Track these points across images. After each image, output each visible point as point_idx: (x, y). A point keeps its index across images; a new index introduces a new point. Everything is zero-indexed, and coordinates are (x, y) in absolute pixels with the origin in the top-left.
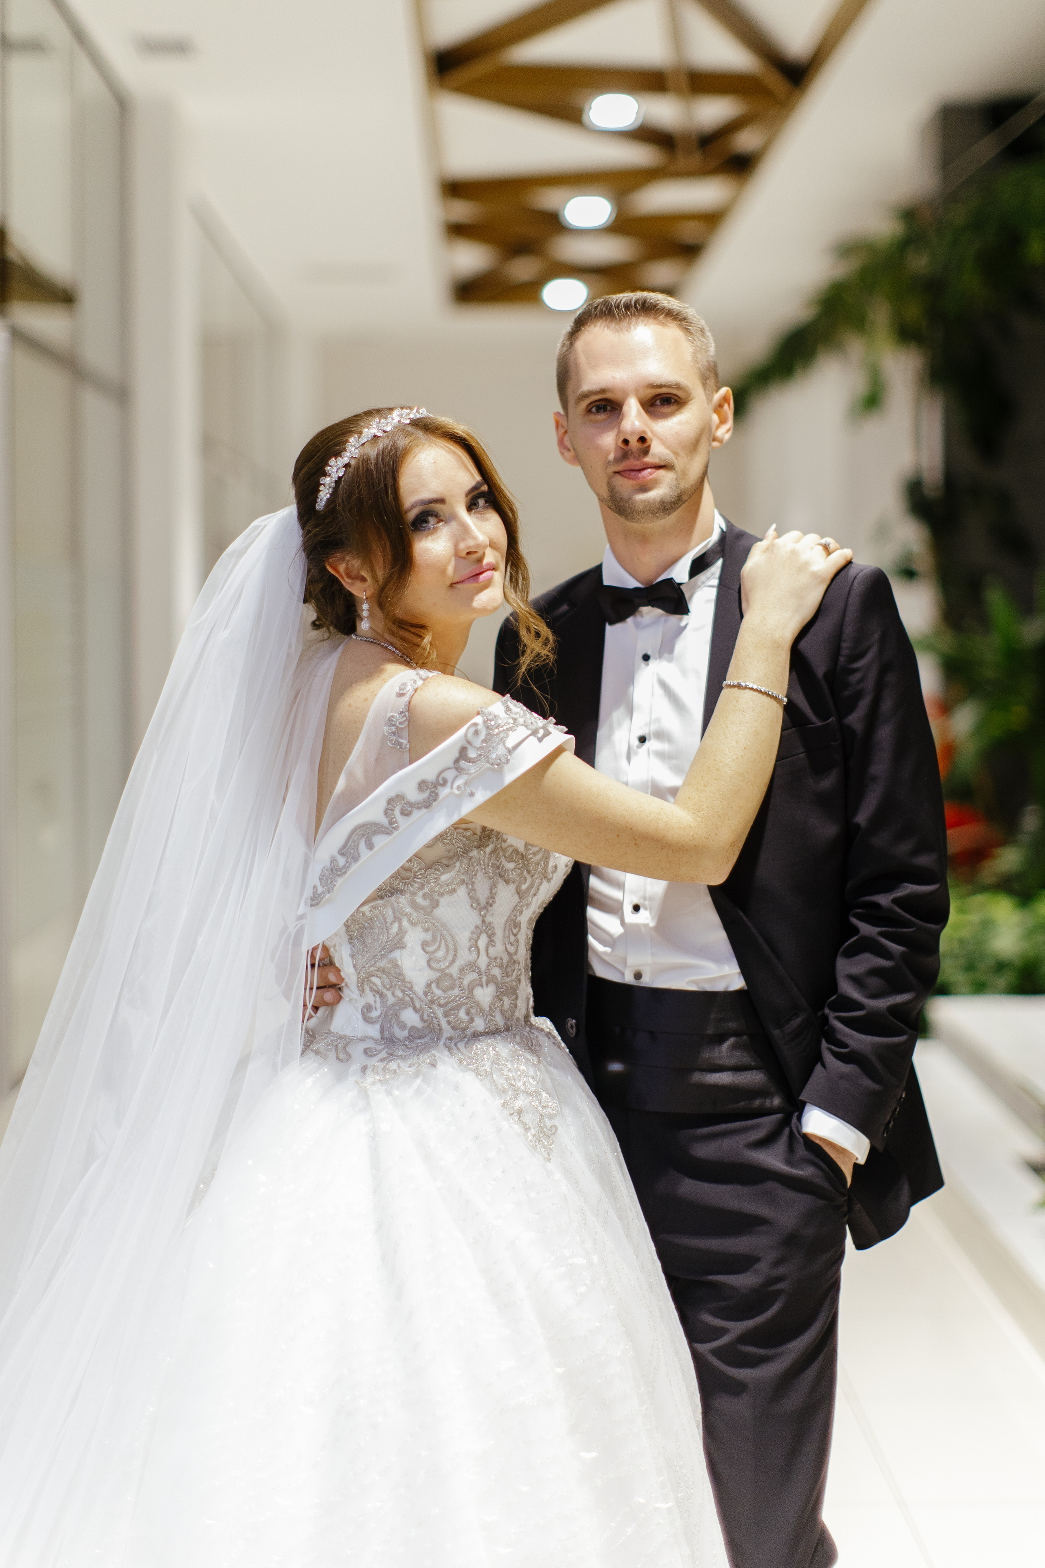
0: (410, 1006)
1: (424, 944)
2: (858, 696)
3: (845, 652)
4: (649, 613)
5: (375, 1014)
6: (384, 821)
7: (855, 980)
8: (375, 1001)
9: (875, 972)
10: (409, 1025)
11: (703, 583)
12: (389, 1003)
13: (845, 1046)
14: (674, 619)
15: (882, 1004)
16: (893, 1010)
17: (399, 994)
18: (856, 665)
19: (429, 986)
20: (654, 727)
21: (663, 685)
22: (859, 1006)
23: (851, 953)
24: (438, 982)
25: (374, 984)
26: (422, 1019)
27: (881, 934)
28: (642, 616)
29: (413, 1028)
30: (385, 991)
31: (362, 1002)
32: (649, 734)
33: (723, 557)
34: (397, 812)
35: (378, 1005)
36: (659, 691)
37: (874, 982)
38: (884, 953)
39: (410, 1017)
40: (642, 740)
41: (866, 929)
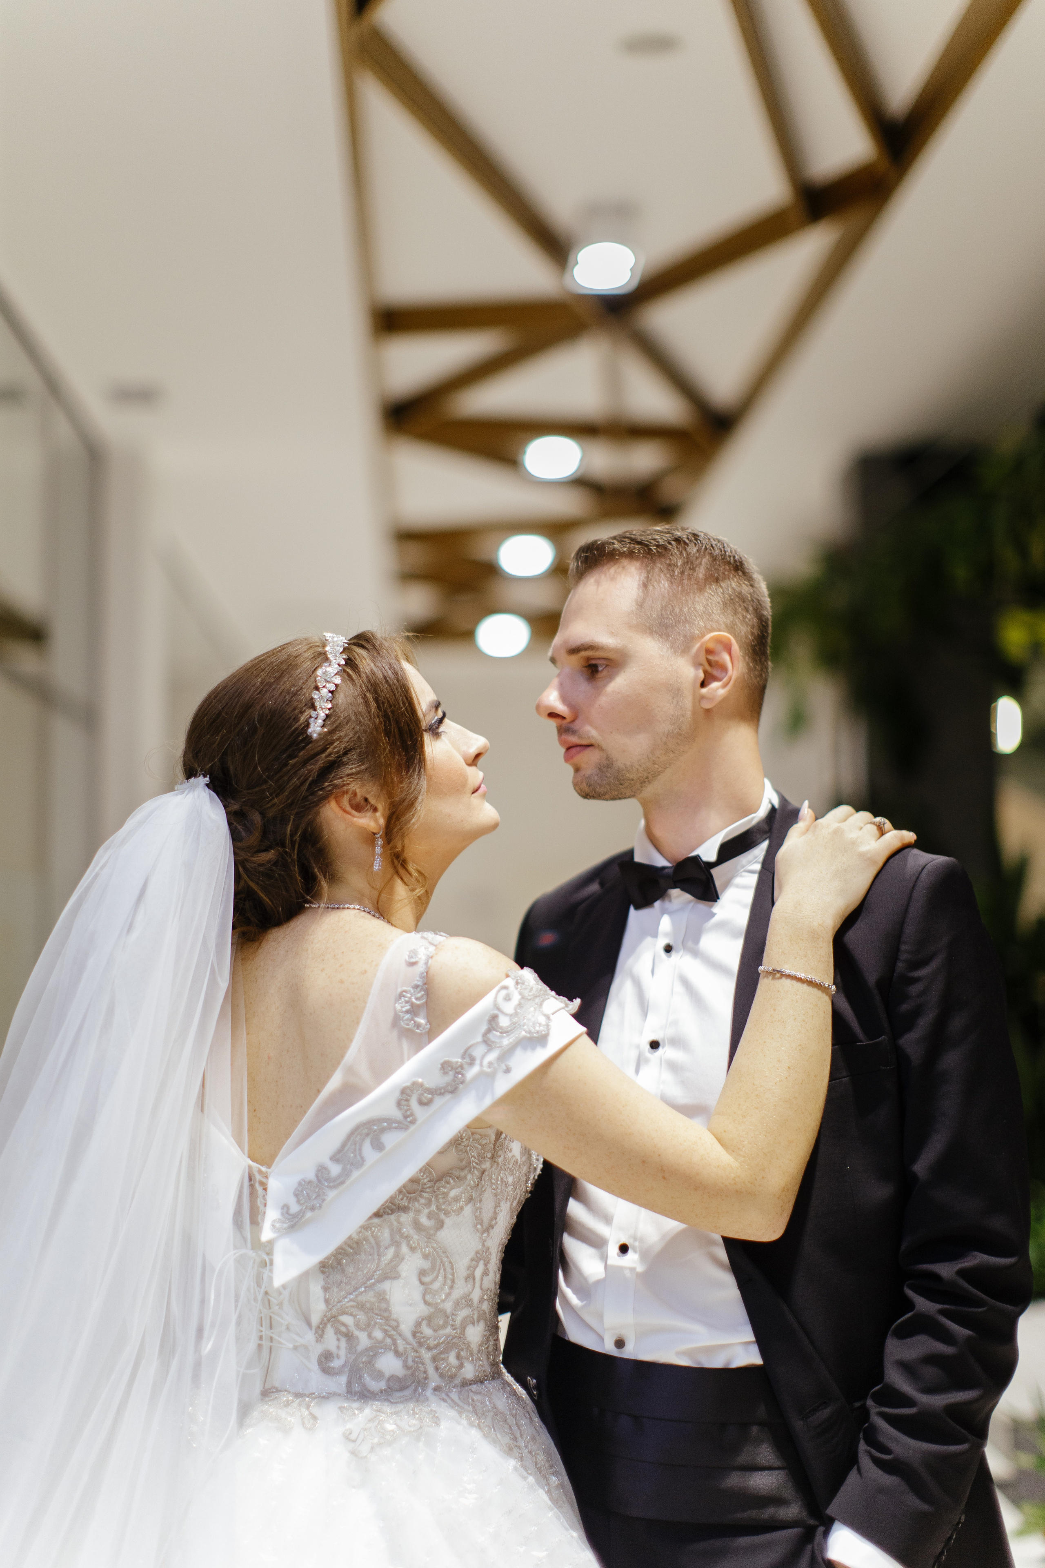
0: (390, 1349)
1: (422, 1273)
2: (917, 1012)
3: (904, 956)
4: (678, 897)
5: (336, 1364)
6: (397, 1114)
7: (906, 1367)
8: (338, 1347)
9: (931, 1359)
10: (387, 1374)
11: (743, 866)
12: (360, 1348)
13: (887, 1451)
14: (702, 906)
15: (938, 1401)
16: (952, 1410)
17: (378, 1334)
18: (916, 974)
19: (418, 1324)
20: (670, 1032)
21: (685, 983)
22: (908, 1402)
23: (904, 1333)
24: (429, 1319)
25: (344, 1325)
26: (406, 1366)
27: (942, 1312)
28: (670, 901)
29: (392, 1378)
30: (357, 1333)
31: (318, 1349)
32: (664, 1040)
33: (770, 838)
34: (414, 1103)
35: (343, 1353)
36: (679, 989)
37: (930, 1372)
38: (945, 1336)
39: (389, 1364)
40: (655, 1045)
41: (924, 1305)
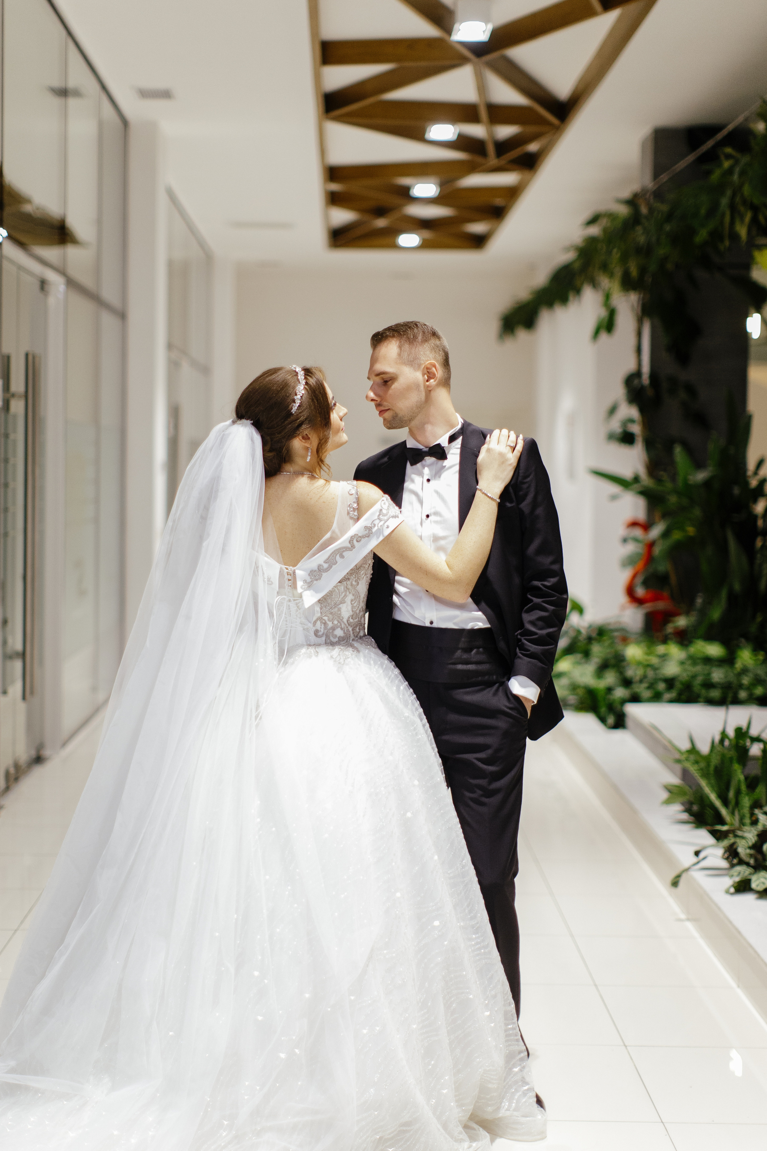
0: (339, 627)
1: (352, 601)
2: (526, 495)
3: (520, 475)
4: (429, 460)
5: (321, 633)
7: (532, 623)
8: (321, 628)
9: (540, 619)
10: (338, 636)
11: (454, 446)
12: (329, 627)
14: (440, 462)
15: (544, 632)
16: (549, 635)
17: (336, 622)
18: (525, 481)
19: (349, 618)
20: (433, 511)
21: (437, 492)
22: (534, 634)
23: (529, 611)
24: (352, 616)
25: (324, 620)
26: (344, 633)
27: (543, 602)
28: (427, 461)
29: (340, 637)
30: (328, 622)
31: (314, 629)
32: (431, 514)
33: (463, 435)
35: (322, 630)
36: (435, 495)
37: (540, 623)
38: (544, 609)
40: (428, 516)
41: (536, 600)
